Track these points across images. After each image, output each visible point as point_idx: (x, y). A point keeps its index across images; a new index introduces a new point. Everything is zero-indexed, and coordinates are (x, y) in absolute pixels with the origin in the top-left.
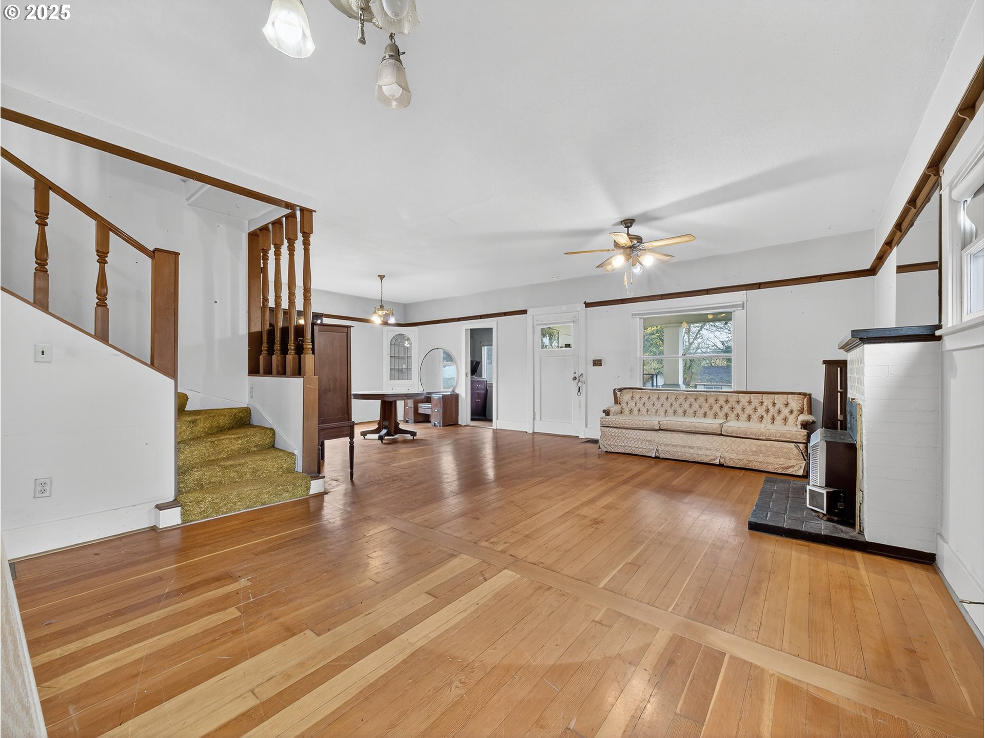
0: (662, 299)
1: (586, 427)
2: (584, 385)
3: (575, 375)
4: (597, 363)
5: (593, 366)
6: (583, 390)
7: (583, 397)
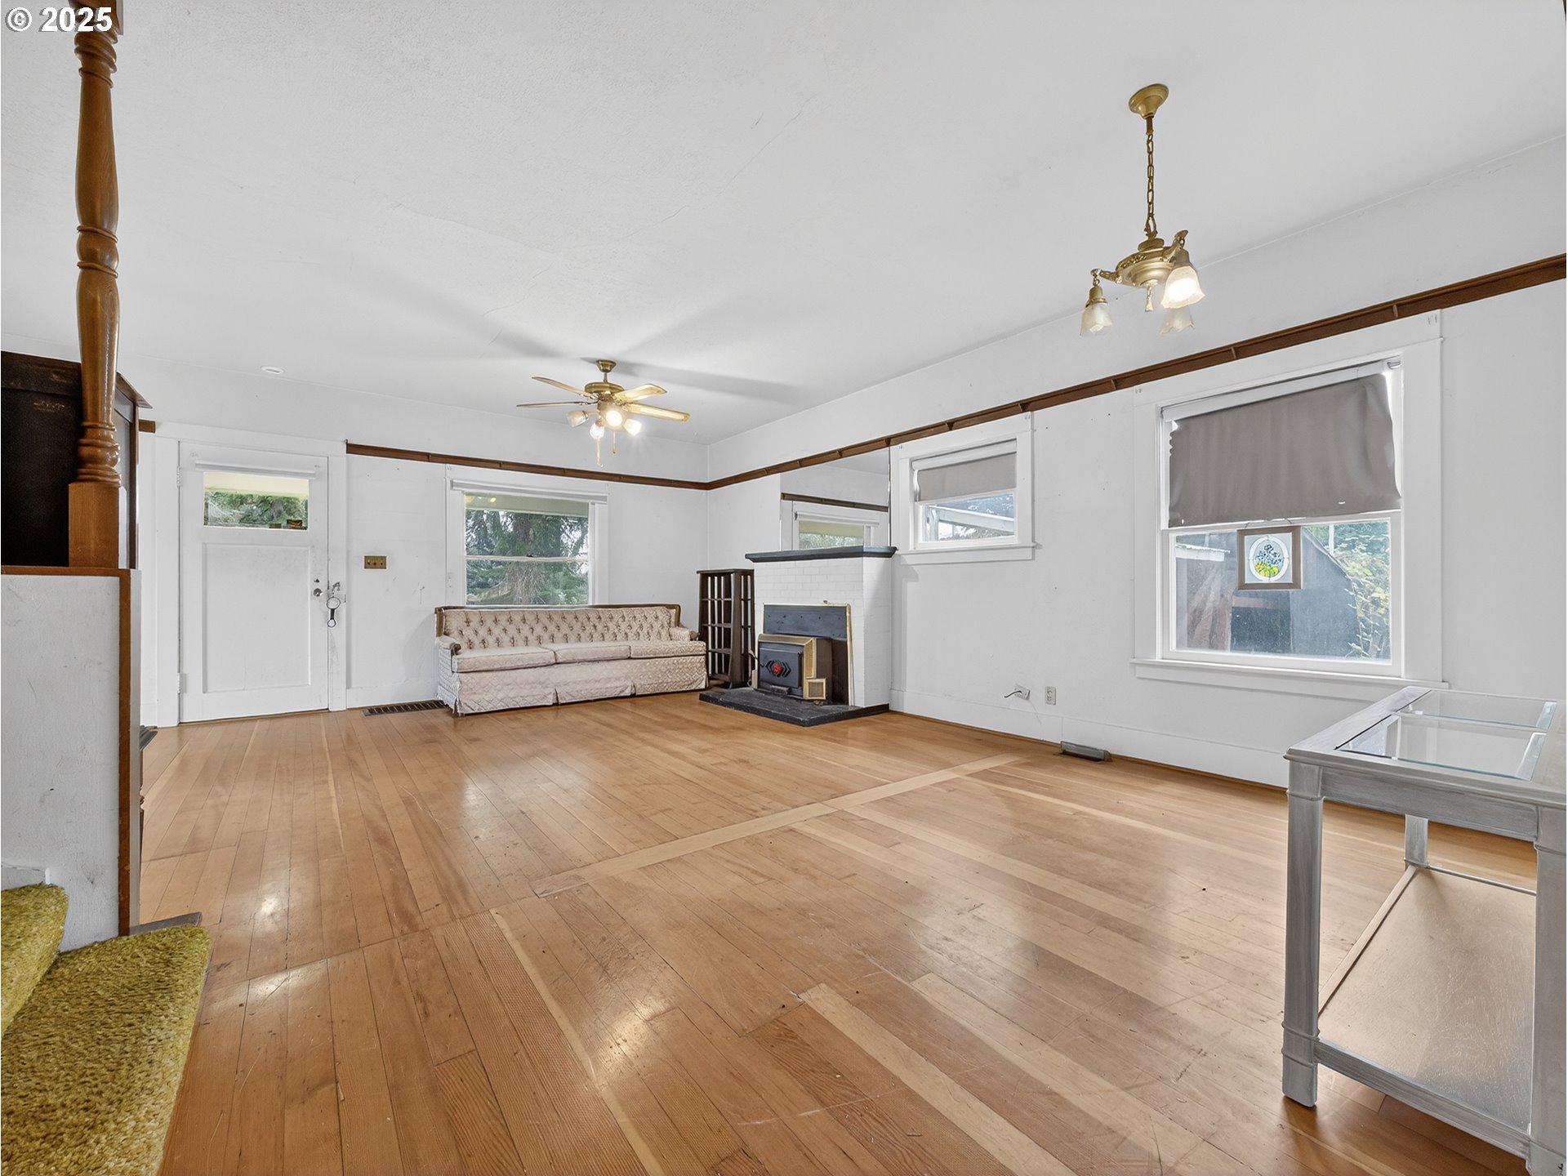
0: (500, 469)
1: (348, 686)
2: (343, 606)
3: (318, 586)
4: (375, 562)
5: (365, 568)
6: (341, 614)
7: (339, 632)
